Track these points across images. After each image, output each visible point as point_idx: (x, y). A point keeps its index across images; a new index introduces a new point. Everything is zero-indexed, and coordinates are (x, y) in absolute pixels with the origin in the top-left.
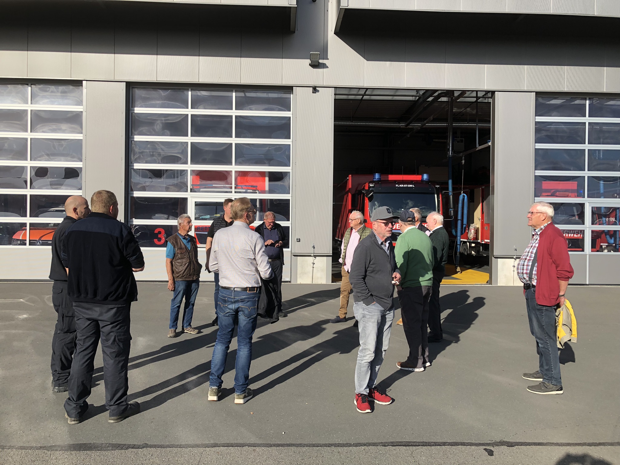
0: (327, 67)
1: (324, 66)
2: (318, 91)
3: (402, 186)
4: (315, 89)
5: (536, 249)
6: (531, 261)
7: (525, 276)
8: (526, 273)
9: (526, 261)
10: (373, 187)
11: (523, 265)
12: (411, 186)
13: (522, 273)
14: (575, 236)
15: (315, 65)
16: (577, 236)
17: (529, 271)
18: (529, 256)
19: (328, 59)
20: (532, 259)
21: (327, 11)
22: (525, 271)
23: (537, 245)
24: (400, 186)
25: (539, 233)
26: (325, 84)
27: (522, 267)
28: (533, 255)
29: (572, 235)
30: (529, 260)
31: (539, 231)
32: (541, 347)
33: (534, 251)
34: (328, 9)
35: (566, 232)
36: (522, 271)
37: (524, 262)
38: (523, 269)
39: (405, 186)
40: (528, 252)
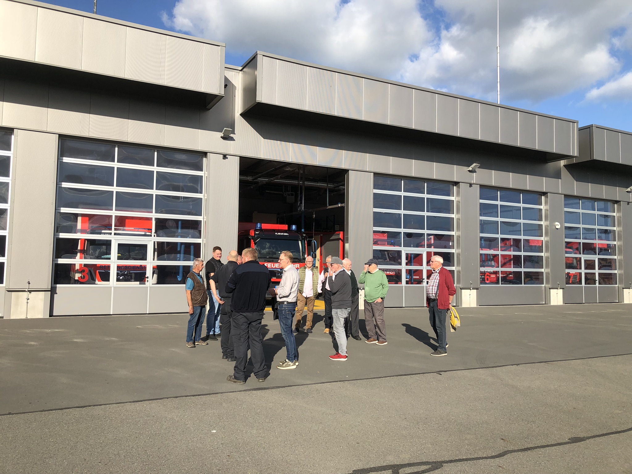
0: (234, 140)
1: (232, 139)
2: (227, 158)
3: (280, 234)
4: (225, 157)
5: (438, 280)
6: (436, 287)
7: (434, 294)
8: (434, 293)
9: (434, 287)
10: (258, 234)
11: (432, 289)
12: (286, 234)
13: (432, 293)
14: (391, 273)
15: (226, 138)
16: (392, 273)
17: (435, 292)
18: (435, 284)
19: (235, 134)
20: (437, 285)
21: (235, 96)
22: (433, 292)
23: (439, 278)
24: (279, 234)
25: (438, 272)
26: (232, 153)
27: (432, 290)
28: (437, 284)
29: (389, 272)
30: (435, 286)
31: (438, 271)
32: (439, 332)
33: (438, 281)
34: (235, 95)
35: (385, 270)
36: (431, 292)
37: (433, 287)
38: (432, 291)
39: (282, 234)
40: (434, 282)
